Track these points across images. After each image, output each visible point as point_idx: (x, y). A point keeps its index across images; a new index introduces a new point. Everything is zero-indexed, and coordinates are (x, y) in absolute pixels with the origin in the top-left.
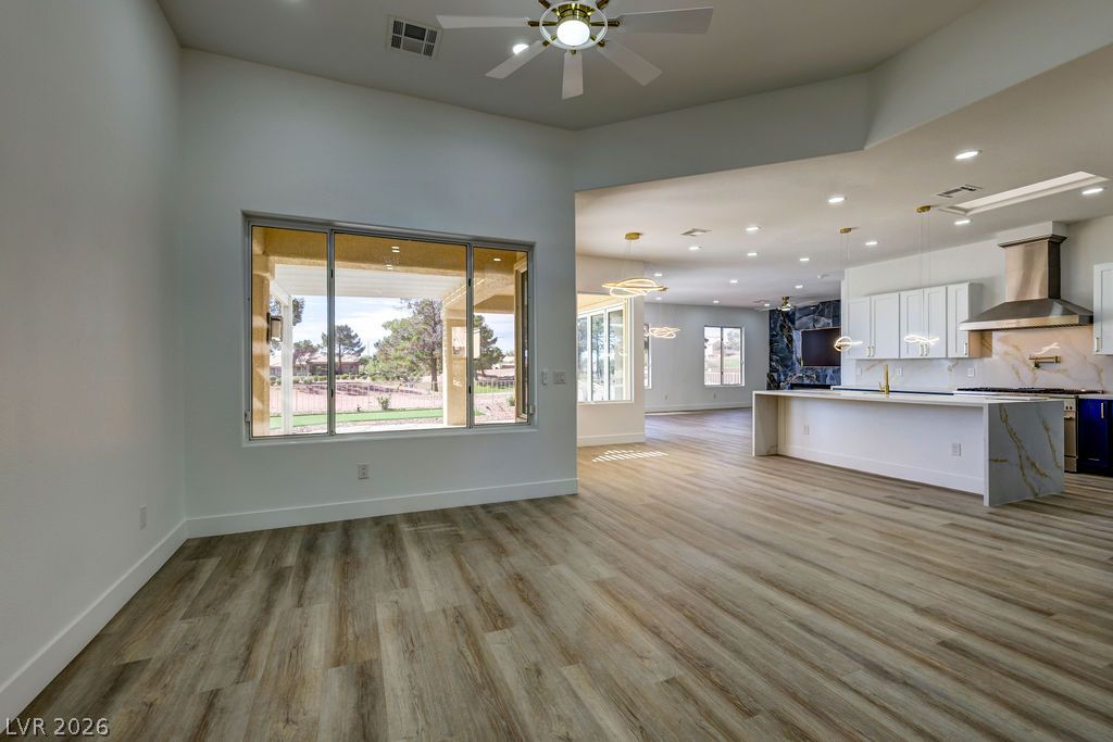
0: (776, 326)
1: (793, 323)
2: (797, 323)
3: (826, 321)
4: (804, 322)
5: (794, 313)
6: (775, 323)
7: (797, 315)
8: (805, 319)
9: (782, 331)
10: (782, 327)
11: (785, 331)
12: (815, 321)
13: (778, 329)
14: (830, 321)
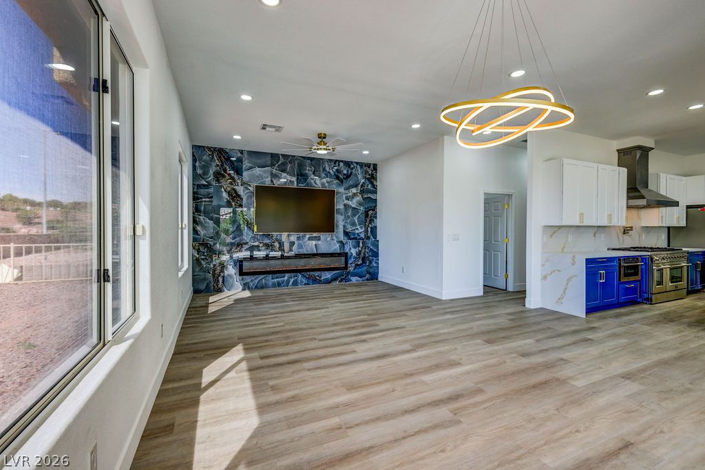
0: (205, 173)
1: (239, 172)
2: (245, 174)
3: (289, 178)
4: (257, 175)
5: (240, 160)
6: (205, 168)
7: (246, 164)
8: (258, 171)
9: (218, 181)
10: (218, 176)
11: (226, 183)
12: (274, 176)
13: (211, 177)
14: (294, 179)
